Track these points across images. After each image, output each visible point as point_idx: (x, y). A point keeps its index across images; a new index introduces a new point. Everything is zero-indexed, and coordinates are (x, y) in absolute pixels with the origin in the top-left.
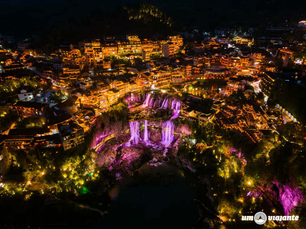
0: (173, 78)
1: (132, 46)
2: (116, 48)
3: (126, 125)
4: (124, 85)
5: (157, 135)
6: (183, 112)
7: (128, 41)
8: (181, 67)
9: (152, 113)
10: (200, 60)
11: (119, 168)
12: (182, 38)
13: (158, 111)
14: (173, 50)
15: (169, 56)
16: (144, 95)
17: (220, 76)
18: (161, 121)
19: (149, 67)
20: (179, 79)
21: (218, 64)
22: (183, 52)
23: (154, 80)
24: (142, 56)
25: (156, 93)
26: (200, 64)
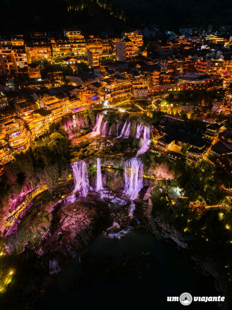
0: (134, 90)
1: (72, 45)
2: (49, 49)
3: (65, 169)
4: (59, 102)
5: (116, 180)
6: (158, 144)
7: (67, 38)
8: (145, 74)
9: (107, 145)
10: (170, 63)
11: (55, 250)
12: (142, 34)
13: (116, 141)
14: (131, 50)
15: (126, 60)
16: (94, 117)
17: (200, 85)
18: (123, 159)
19: (98, 75)
20: (143, 92)
21: (192, 69)
22: (145, 54)
23: (108, 94)
24: (87, 61)
25: (112, 113)
26: (170, 70)
